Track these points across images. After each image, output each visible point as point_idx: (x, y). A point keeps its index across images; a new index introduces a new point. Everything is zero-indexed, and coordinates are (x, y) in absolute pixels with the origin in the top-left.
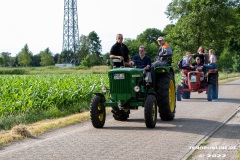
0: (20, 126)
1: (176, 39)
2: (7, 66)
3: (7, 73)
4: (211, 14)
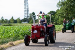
0: (11, 42)
1: (60, 14)
2: (7, 23)
3: (7, 25)
4: (71, 6)
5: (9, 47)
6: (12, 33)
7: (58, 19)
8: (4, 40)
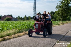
0: (25, 32)
5: (23, 35)
6: (26, 26)
7: (56, 17)
8: (20, 31)
